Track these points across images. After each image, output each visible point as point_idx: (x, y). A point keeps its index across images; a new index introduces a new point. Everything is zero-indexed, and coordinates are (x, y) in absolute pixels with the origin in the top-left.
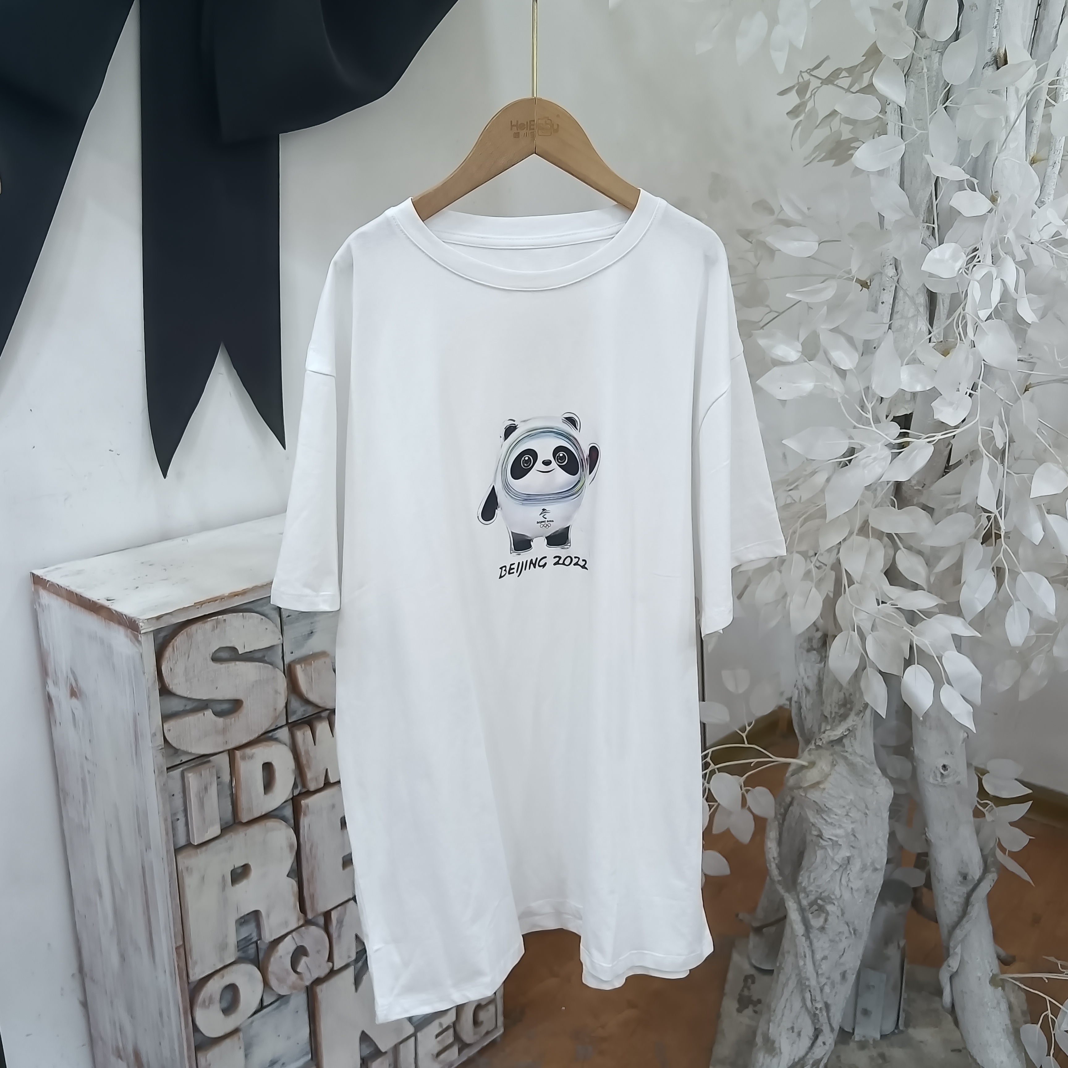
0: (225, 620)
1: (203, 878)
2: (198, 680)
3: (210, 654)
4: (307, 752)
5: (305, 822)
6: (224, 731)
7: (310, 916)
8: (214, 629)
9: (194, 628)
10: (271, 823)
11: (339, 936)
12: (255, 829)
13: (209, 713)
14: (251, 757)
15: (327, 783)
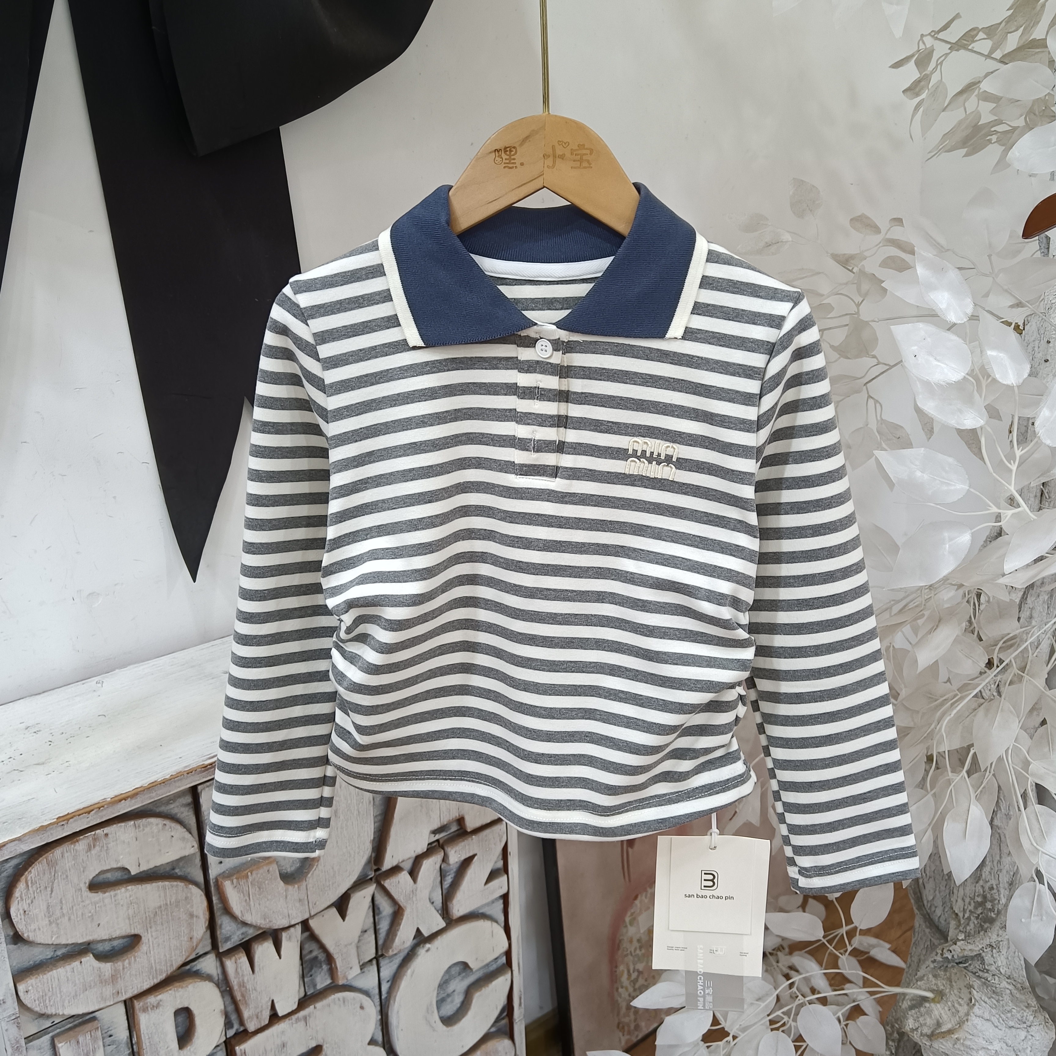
0: (106, 835)
2: (69, 919)
3: (85, 883)
4: (242, 985)
6: (114, 978)
8: (89, 849)
9: (57, 852)
13: (89, 960)
14: (157, 1006)
15: (274, 1018)
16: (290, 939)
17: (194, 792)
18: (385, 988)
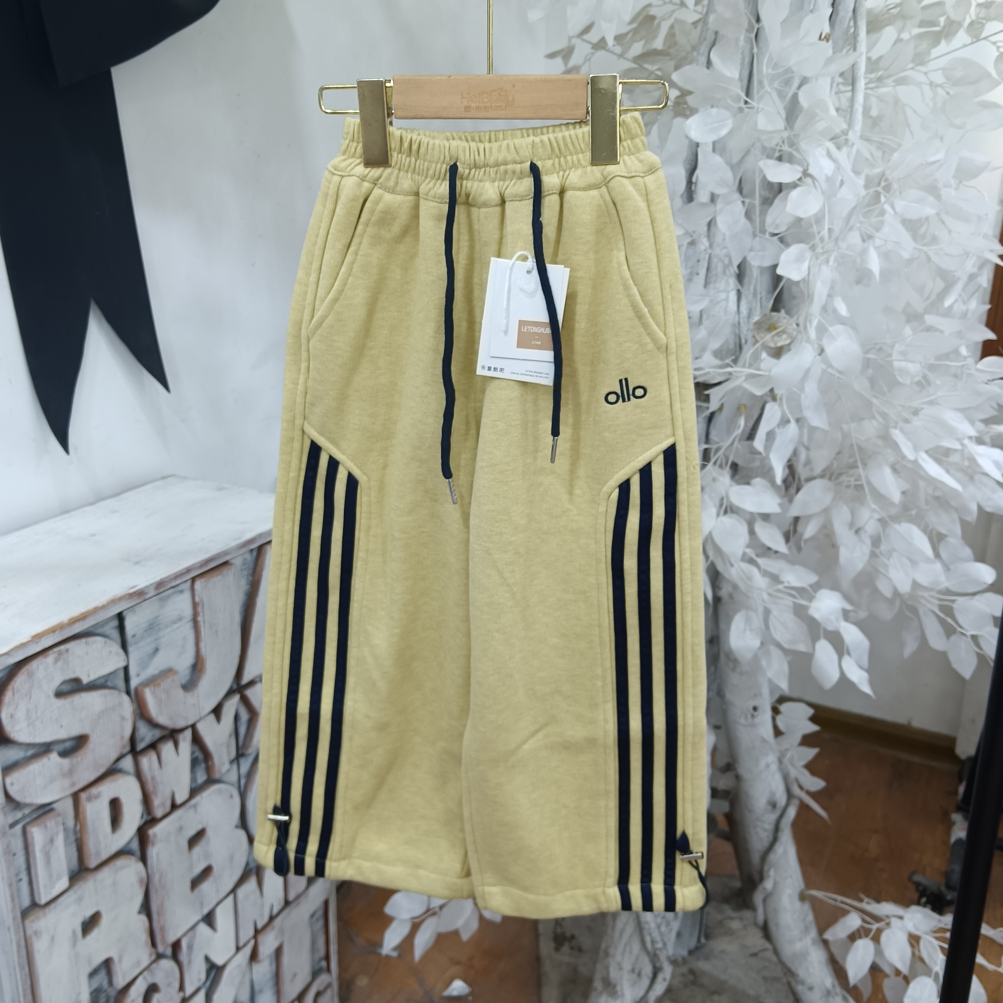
1: (53, 938)
2: (42, 722)
3: (53, 691)
4: (153, 778)
5: (153, 852)
6: (71, 772)
7: (161, 949)
8: (56, 661)
9: (35, 664)
10: (120, 862)
11: (190, 962)
12: (105, 873)
13: (54, 756)
14: (97, 797)
15: (174, 807)
16: (184, 740)
17: (120, 617)
18: (243, 782)
